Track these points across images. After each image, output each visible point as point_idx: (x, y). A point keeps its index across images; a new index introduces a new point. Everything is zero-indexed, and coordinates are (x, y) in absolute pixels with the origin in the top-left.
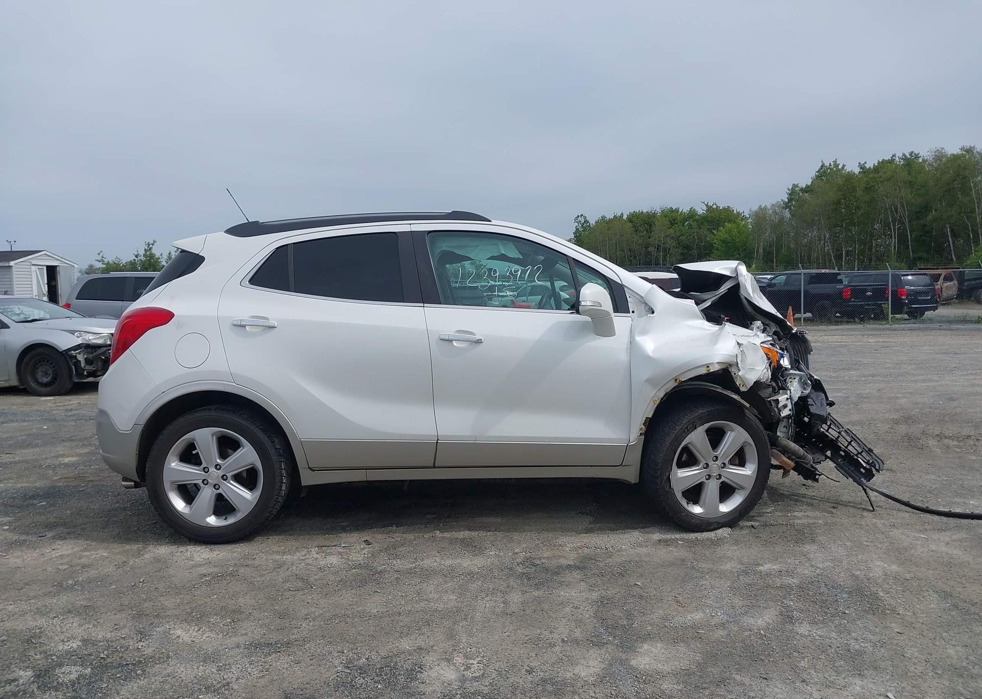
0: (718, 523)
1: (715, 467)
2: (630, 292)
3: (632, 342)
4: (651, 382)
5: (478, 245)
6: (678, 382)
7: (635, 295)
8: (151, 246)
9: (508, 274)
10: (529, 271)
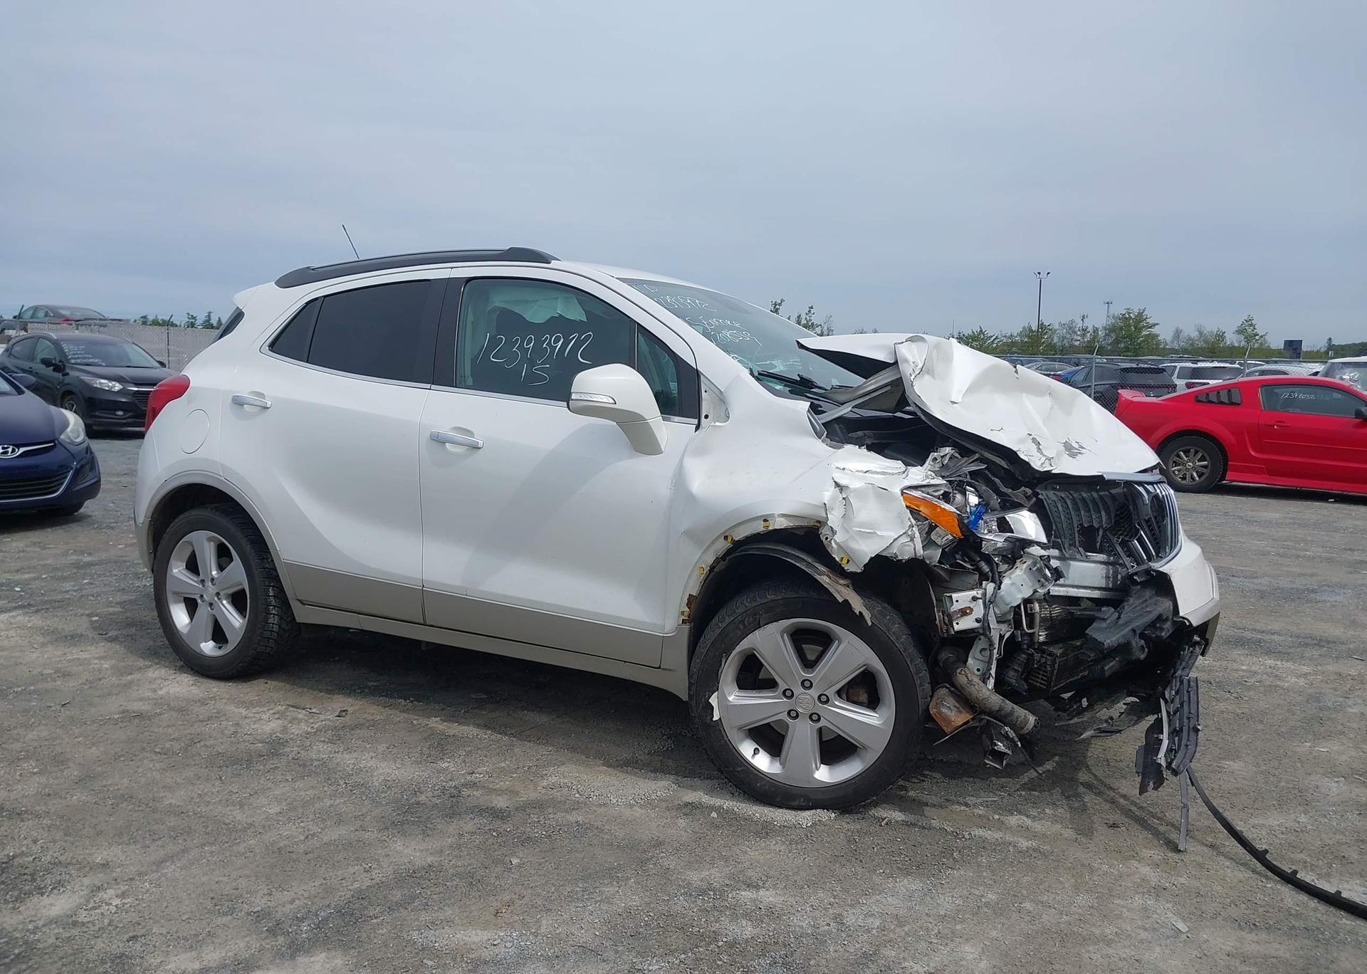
0: (807, 798)
1: (806, 700)
2: (707, 382)
3: (681, 467)
4: (691, 535)
5: (538, 300)
6: (729, 540)
7: (713, 388)
8: (778, 307)
9: (544, 346)
10: (573, 341)
